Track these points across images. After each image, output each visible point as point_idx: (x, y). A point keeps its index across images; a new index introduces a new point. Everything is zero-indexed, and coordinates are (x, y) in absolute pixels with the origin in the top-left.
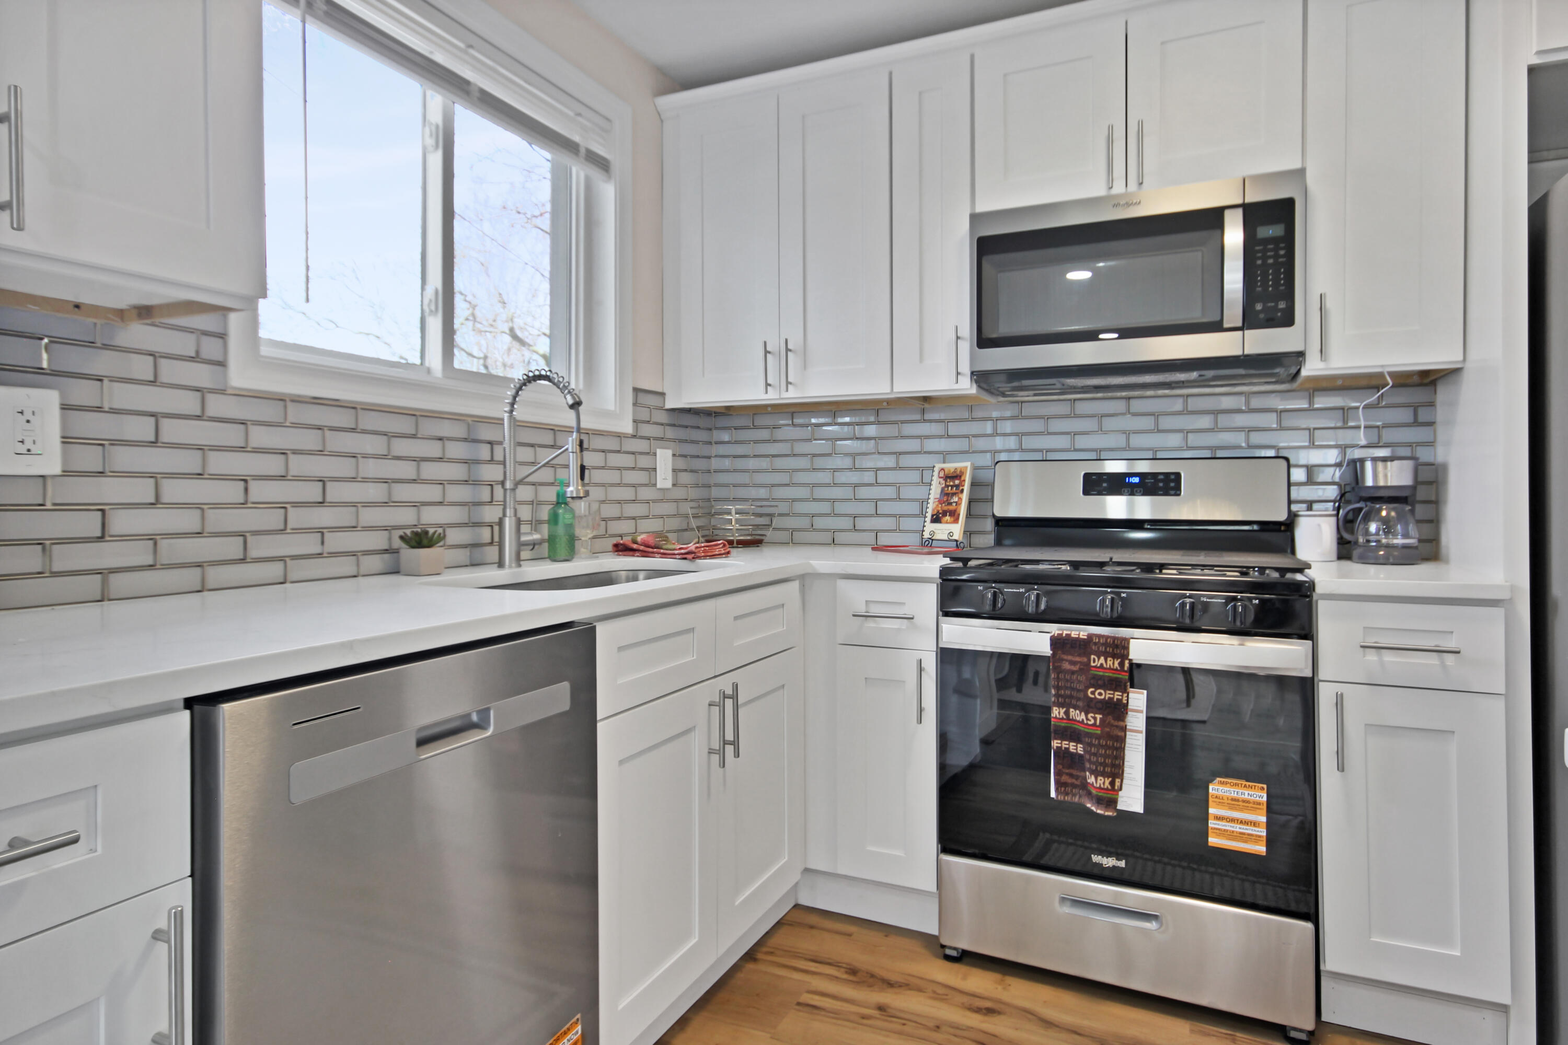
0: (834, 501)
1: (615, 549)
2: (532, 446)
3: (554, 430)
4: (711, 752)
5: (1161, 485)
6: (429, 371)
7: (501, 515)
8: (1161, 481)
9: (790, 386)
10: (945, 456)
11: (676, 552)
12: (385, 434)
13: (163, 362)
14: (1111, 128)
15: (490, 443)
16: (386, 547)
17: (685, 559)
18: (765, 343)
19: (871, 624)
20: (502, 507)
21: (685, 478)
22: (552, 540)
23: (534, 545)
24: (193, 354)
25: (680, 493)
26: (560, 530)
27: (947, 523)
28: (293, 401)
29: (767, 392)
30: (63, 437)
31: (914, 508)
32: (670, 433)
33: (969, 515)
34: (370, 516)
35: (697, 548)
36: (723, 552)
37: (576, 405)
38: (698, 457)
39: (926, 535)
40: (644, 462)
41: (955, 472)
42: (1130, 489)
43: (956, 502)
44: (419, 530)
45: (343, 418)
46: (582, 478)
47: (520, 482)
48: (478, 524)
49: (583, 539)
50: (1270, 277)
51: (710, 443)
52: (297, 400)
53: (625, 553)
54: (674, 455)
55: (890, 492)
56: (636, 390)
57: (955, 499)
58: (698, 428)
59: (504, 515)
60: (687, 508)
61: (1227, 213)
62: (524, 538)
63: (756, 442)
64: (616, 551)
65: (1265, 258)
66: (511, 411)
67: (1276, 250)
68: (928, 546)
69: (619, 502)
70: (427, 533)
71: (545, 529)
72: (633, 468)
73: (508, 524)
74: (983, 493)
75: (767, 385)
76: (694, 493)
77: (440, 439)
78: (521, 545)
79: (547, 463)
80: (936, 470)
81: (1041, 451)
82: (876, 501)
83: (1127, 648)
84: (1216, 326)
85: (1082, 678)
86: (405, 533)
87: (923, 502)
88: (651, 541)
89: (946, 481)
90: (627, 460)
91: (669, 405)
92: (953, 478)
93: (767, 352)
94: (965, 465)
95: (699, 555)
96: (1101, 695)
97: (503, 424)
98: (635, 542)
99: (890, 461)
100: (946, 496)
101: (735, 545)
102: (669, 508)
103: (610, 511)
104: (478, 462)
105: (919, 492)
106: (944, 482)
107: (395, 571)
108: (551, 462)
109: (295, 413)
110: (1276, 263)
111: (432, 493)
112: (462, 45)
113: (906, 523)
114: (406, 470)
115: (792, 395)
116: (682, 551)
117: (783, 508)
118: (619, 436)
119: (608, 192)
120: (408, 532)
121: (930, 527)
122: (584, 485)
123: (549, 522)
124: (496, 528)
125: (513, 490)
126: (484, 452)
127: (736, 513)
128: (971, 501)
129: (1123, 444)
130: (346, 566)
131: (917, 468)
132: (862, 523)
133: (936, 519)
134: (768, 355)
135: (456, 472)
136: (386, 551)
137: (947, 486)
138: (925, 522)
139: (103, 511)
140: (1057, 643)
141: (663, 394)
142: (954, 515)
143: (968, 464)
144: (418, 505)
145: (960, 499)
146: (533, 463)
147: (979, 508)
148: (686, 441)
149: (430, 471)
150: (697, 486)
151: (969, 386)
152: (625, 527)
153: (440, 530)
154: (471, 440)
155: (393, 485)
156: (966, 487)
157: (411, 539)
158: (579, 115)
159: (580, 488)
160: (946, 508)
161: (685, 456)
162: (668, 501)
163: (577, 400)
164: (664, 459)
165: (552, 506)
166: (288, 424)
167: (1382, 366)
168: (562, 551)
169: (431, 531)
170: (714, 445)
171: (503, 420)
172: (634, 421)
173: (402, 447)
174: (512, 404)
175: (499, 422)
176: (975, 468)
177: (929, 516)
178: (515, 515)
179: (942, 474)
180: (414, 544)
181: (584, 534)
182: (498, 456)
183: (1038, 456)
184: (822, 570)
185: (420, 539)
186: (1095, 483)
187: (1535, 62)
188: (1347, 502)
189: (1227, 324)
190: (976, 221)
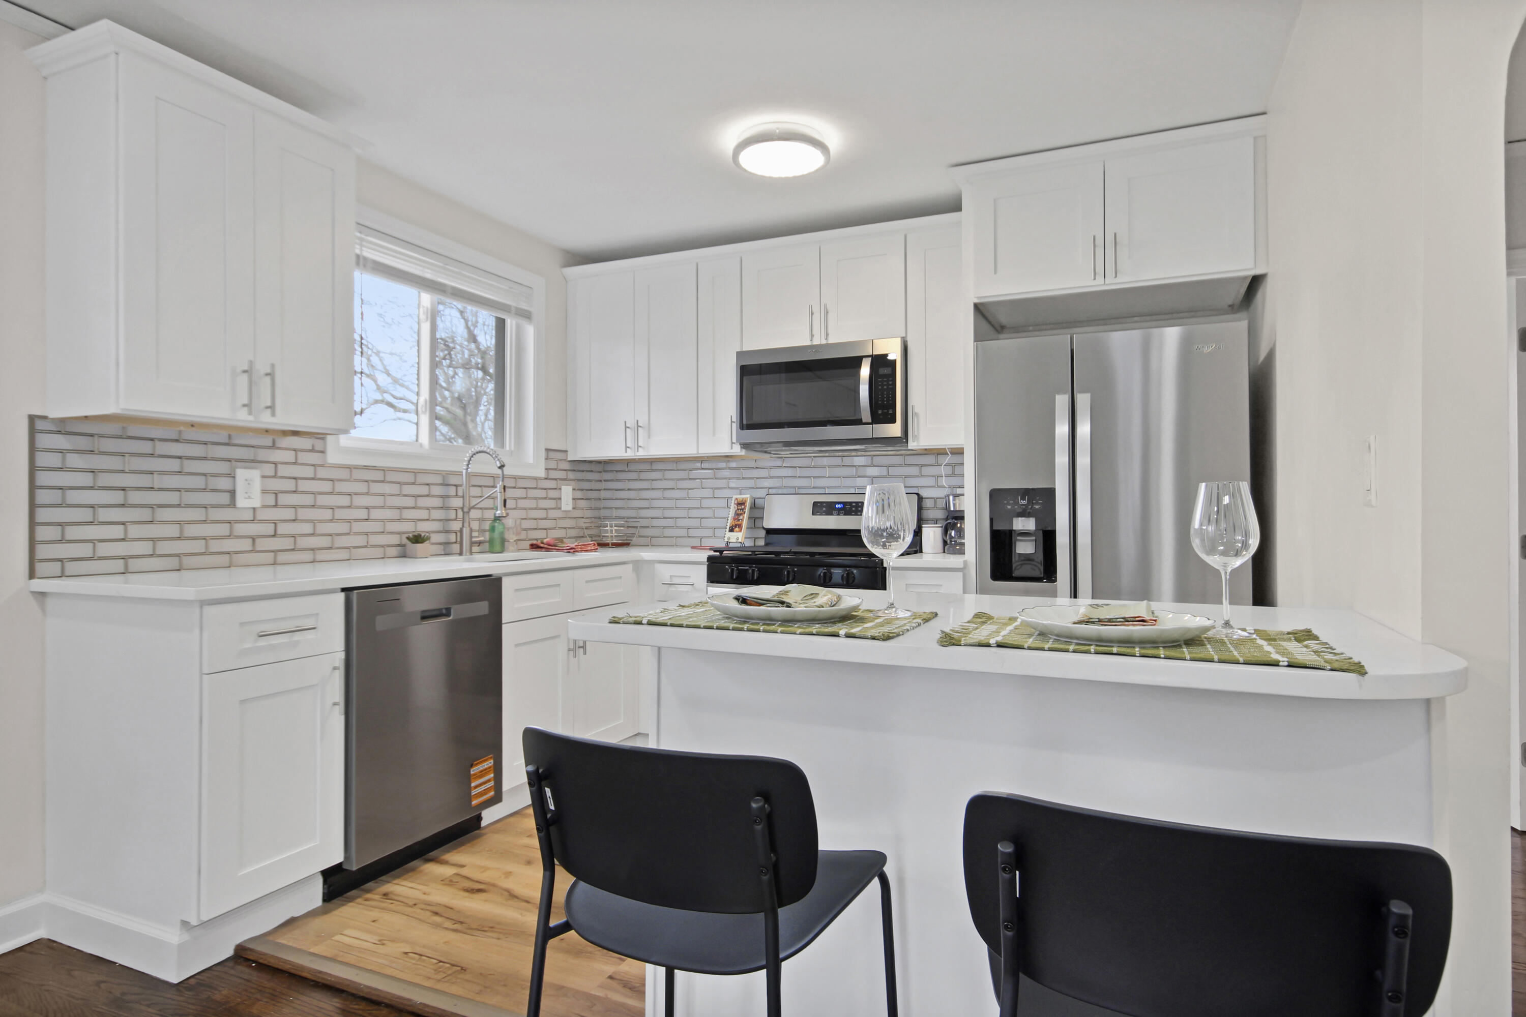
0: (676, 518)
1: (531, 547)
2: (480, 486)
3: (494, 477)
5: (854, 509)
6: (421, 445)
7: (461, 526)
8: (854, 506)
9: (639, 448)
10: (741, 490)
11: (564, 548)
12: (399, 483)
13: (300, 454)
14: (813, 309)
15: (456, 486)
16: (399, 543)
17: (569, 552)
18: (625, 422)
20: (461, 522)
21: (583, 504)
22: (491, 541)
23: (480, 543)
24: (311, 449)
25: (578, 513)
26: (496, 535)
27: (737, 532)
28: (355, 468)
29: (626, 452)
30: (263, 490)
31: (722, 523)
32: (571, 475)
33: (749, 527)
34: (392, 527)
35: (576, 546)
36: (593, 548)
37: (502, 467)
38: (592, 490)
39: (726, 539)
40: (552, 494)
41: (742, 501)
42: (837, 512)
43: (742, 519)
44: (416, 534)
45: (379, 476)
46: (505, 505)
47: (473, 507)
48: (448, 532)
49: (511, 541)
50: (885, 396)
51: (601, 481)
52: (357, 467)
53: (536, 550)
54: (574, 489)
55: (709, 513)
56: (548, 450)
57: (741, 517)
58: (592, 471)
59: (463, 526)
60: (581, 523)
61: (864, 360)
62: (474, 540)
63: (629, 480)
64: (532, 548)
65: (883, 385)
66: (467, 469)
67: (887, 381)
69: (535, 519)
70: (421, 535)
71: (487, 534)
72: (545, 498)
73: (466, 531)
74: (757, 514)
75: (627, 447)
76: (589, 514)
77: (428, 484)
78: (472, 543)
79: (489, 496)
80: (733, 499)
81: (795, 488)
82: (701, 518)
84: (859, 422)
86: (409, 536)
87: (725, 519)
88: (552, 542)
89: (738, 506)
90: (542, 494)
91: (569, 459)
92: (741, 504)
93: (626, 427)
94: (747, 497)
95: (577, 550)
97: (463, 475)
98: (543, 543)
99: (709, 494)
100: (737, 515)
101: (610, 546)
102: (570, 523)
103: (526, 524)
104: (448, 497)
105: (724, 513)
106: (736, 507)
107: (404, 556)
108: (491, 496)
109: (358, 474)
110: (888, 388)
111: (423, 514)
112: (441, 265)
113: (718, 533)
114: (409, 502)
115: (641, 454)
116: (568, 548)
117: (644, 523)
118: (536, 479)
119: (530, 331)
120: (411, 535)
121: (728, 534)
122: (505, 510)
123: (489, 531)
124: (459, 534)
125: (468, 512)
126: (452, 492)
127: (615, 526)
128: (750, 519)
129: (838, 484)
130: (379, 552)
131: (724, 499)
132: (692, 533)
133: (731, 530)
134: (627, 429)
135: (437, 502)
136: (399, 545)
137: (738, 509)
138: (726, 531)
139: (275, 523)
141: (566, 451)
142: (740, 526)
143: (748, 496)
144: (415, 521)
145: (744, 517)
146: (481, 497)
147: (755, 523)
148: (583, 480)
149: (423, 502)
150: (591, 509)
151: (741, 451)
152: (539, 535)
153: (428, 534)
154: (445, 484)
155: (403, 510)
156: (747, 510)
157: (412, 539)
158: (511, 288)
159: (503, 511)
160: (737, 523)
161: (582, 490)
162: (570, 518)
163: (502, 464)
164: (567, 493)
165: (491, 522)
166: (352, 480)
167: (945, 445)
168: (498, 547)
169: (423, 535)
170: (603, 482)
171: (462, 472)
172: (546, 469)
173: (407, 490)
174: (468, 465)
175: (460, 474)
176: (754, 498)
177: (728, 527)
178: (469, 526)
179: (736, 502)
180: (414, 541)
181: (511, 537)
182: (460, 493)
183: (793, 491)
184: (646, 559)
185: (417, 539)
186: (819, 508)
187: (976, 301)
188: (947, 519)
189: (864, 421)
190: (740, 355)
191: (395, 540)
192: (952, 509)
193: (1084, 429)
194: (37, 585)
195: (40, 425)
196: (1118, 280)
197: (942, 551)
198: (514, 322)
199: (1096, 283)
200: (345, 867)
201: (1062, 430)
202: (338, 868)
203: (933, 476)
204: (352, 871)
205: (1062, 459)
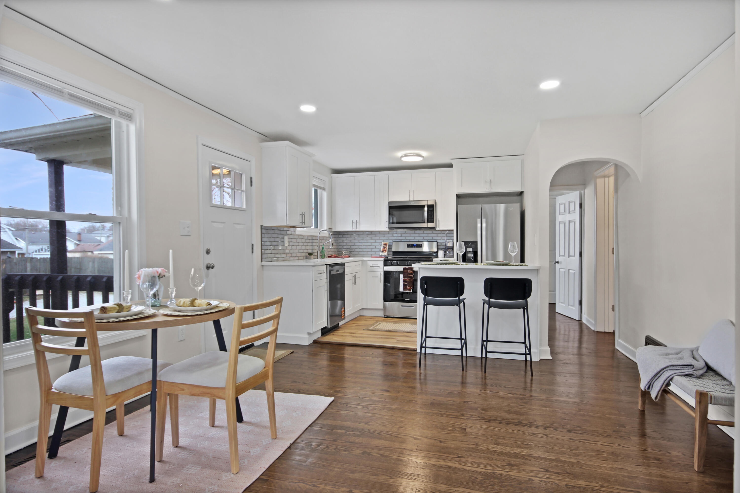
0: (363, 249)
3: (321, 237)
4: (353, 283)
9: (357, 228)
10: (383, 240)
11: (340, 257)
12: (305, 239)
14: (409, 190)
15: (314, 240)
16: (306, 255)
18: (353, 220)
19: (373, 268)
21: (335, 244)
24: (293, 231)
25: (334, 247)
26: (323, 253)
27: (384, 252)
28: (299, 235)
30: (288, 242)
31: (378, 250)
33: (388, 251)
34: (304, 251)
35: (344, 256)
36: (348, 257)
38: (337, 240)
39: (381, 255)
41: (385, 243)
42: (414, 246)
43: (386, 249)
45: (303, 237)
47: (321, 246)
50: (431, 216)
51: (340, 238)
55: (374, 247)
56: (329, 229)
58: (338, 235)
60: (335, 250)
61: (425, 206)
63: (347, 237)
65: (430, 213)
66: (319, 235)
68: (381, 257)
69: (327, 249)
73: (319, 252)
74: (391, 247)
75: (353, 228)
76: (336, 247)
77: (310, 239)
80: (382, 243)
81: (400, 240)
82: (371, 249)
83: (413, 269)
84: (424, 223)
85: (407, 273)
86: (308, 253)
87: (380, 249)
88: (335, 255)
91: (333, 231)
94: (387, 242)
96: (409, 275)
97: (318, 237)
98: (332, 256)
99: (374, 241)
100: (384, 248)
102: (333, 250)
105: (379, 247)
106: (384, 245)
107: (307, 259)
110: (432, 214)
111: (311, 247)
113: (377, 253)
114: (307, 244)
115: (357, 230)
116: (342, 257)
117: (353, 250)
118: (327, 237)
119: (325, 194)
125: (319, 247)
127: (344, 251)
128: (388, 249)
129: (414, 239)
131: (379, 243)
132: (368, 253)
133: (382, 252)
134: (353, 223)
135: (311, 244)
138: (380, 252)
139: (289, 250)
140: (404, 269)
141: (332, 229)
142: (386, 251)
143: (388, 242)
144: (308, 249)
147: (390, 250)
148: (336, 237)
151: (388, 229)
155: (306, 246)
156: (388, 246)
158: (320, 181)
160: (384, 250)
165: (322, 249)
166: (299, 238)
167: (447, 229)
168: (323, 257)
172: (328, 234)
173: (307, 241)
176: (389, 243)
184: (365, 260)
185: (310, 254)
186: (409, 246)
187: (457, 193)
188: (445, 248)
189: (425, 222)
190: (389, 203)
191: (304, 254)
192: (447, 246)
193: (484, 225)
194: (263, 263)
195: (263, 228)
196: (491, 191)
197: (443, 257)
198: (320, 191)
199: (486, 191)
200: (327, 327)
201: (479, 225)
202: (325, 327)
203: (441, 237)
204: (329, 328)
205: (479, 232)
